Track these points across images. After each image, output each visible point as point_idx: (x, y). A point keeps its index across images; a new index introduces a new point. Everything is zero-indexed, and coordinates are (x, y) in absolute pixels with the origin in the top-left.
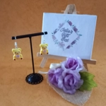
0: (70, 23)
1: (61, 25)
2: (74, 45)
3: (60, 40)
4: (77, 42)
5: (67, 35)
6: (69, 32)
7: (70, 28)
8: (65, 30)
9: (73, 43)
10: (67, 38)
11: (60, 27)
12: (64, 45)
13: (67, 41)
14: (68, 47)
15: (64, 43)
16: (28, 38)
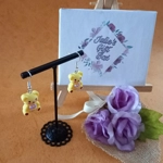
0: (112, 27)
1: (95, 32)
2: (119, 65)
3: (94, 59)
4: (125, 59)
5: (107, 49)
7: (112, 36)
8: (103, 41)
9: (118, 61)
10: (106, 54)
11: (93, 35)
12: (101, 66)
13: (107, 58)
14: (109, 69)
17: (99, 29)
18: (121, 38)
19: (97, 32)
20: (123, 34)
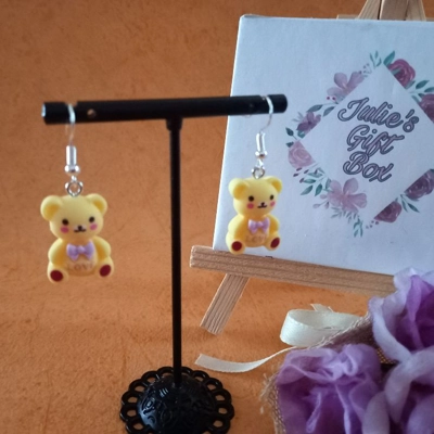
0: (403, 73)
5: (384, 144)
6: (394, 120)
7: (403, 100)
10: (378, 159)
13: (381, 174)
14: (389, 213)
17: (356, 78)
19: (351, 86)
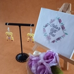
3: (48, 34)
4: (62, 39)
5: (55, 31)
6: (57, 28)
7: (59, 25)
8: (54, 26)
9: (58, 39)
10: (54, 33)
11: (51, 22)
13: (54, 36)
14: (53, 42)
15: (51, 37)
16: (18, 26)
17: (54, 20)
18: (63, 28)
19: (53, 22)
20: (65, 26)
